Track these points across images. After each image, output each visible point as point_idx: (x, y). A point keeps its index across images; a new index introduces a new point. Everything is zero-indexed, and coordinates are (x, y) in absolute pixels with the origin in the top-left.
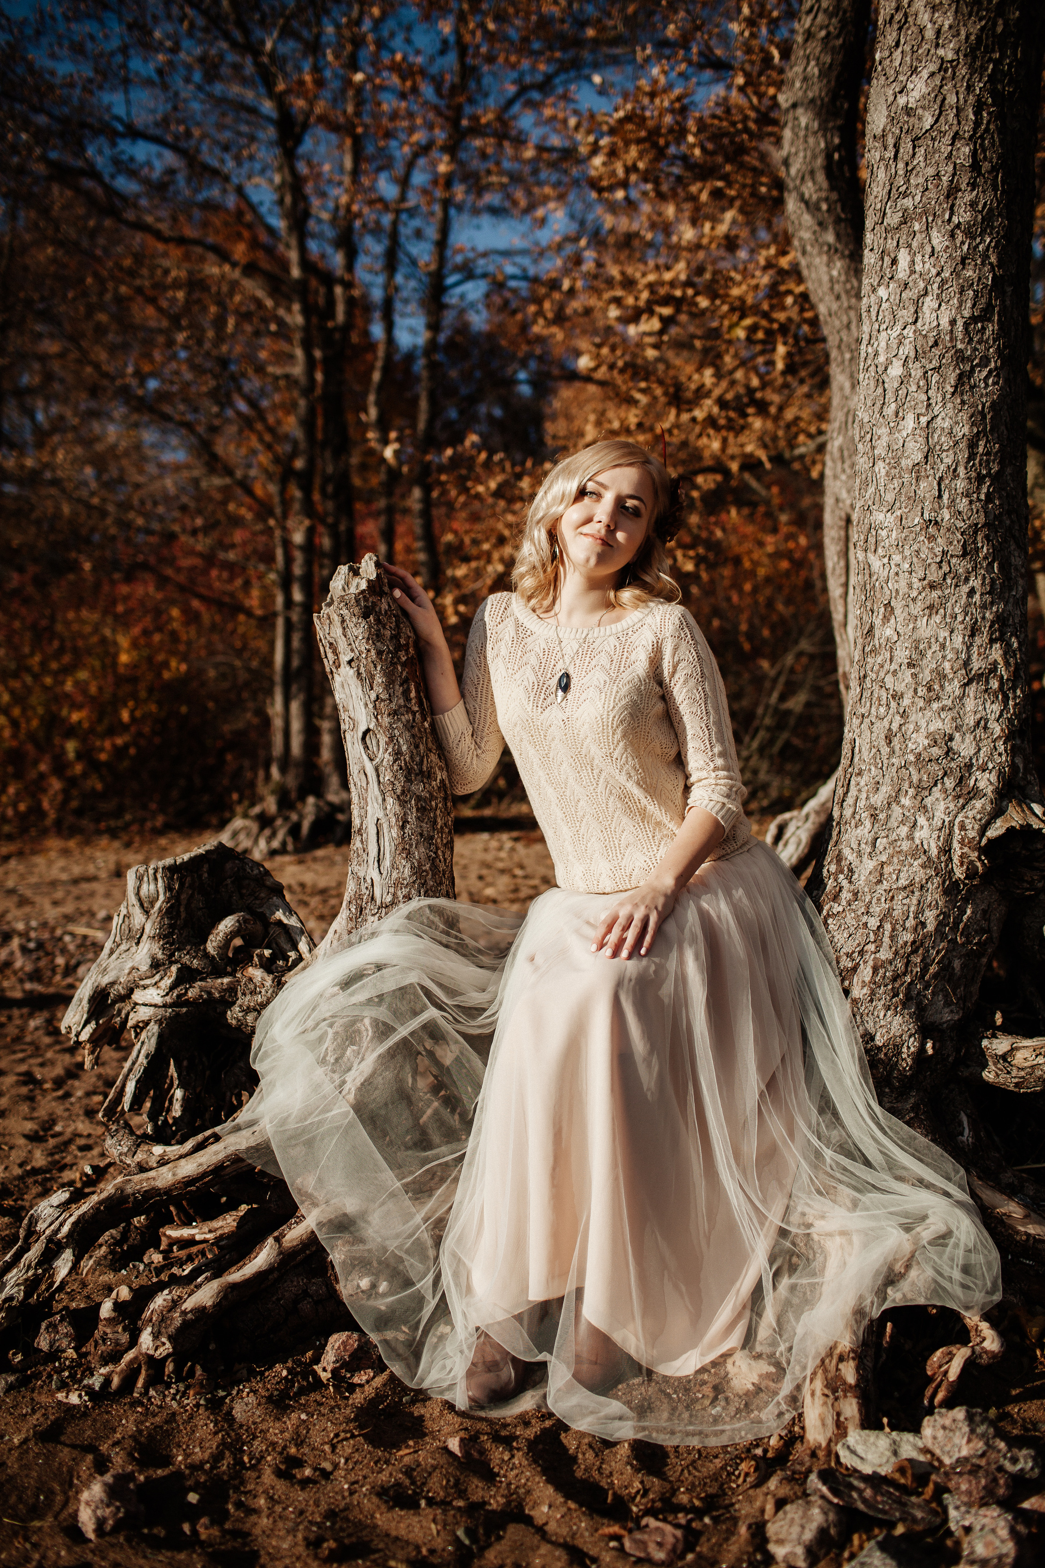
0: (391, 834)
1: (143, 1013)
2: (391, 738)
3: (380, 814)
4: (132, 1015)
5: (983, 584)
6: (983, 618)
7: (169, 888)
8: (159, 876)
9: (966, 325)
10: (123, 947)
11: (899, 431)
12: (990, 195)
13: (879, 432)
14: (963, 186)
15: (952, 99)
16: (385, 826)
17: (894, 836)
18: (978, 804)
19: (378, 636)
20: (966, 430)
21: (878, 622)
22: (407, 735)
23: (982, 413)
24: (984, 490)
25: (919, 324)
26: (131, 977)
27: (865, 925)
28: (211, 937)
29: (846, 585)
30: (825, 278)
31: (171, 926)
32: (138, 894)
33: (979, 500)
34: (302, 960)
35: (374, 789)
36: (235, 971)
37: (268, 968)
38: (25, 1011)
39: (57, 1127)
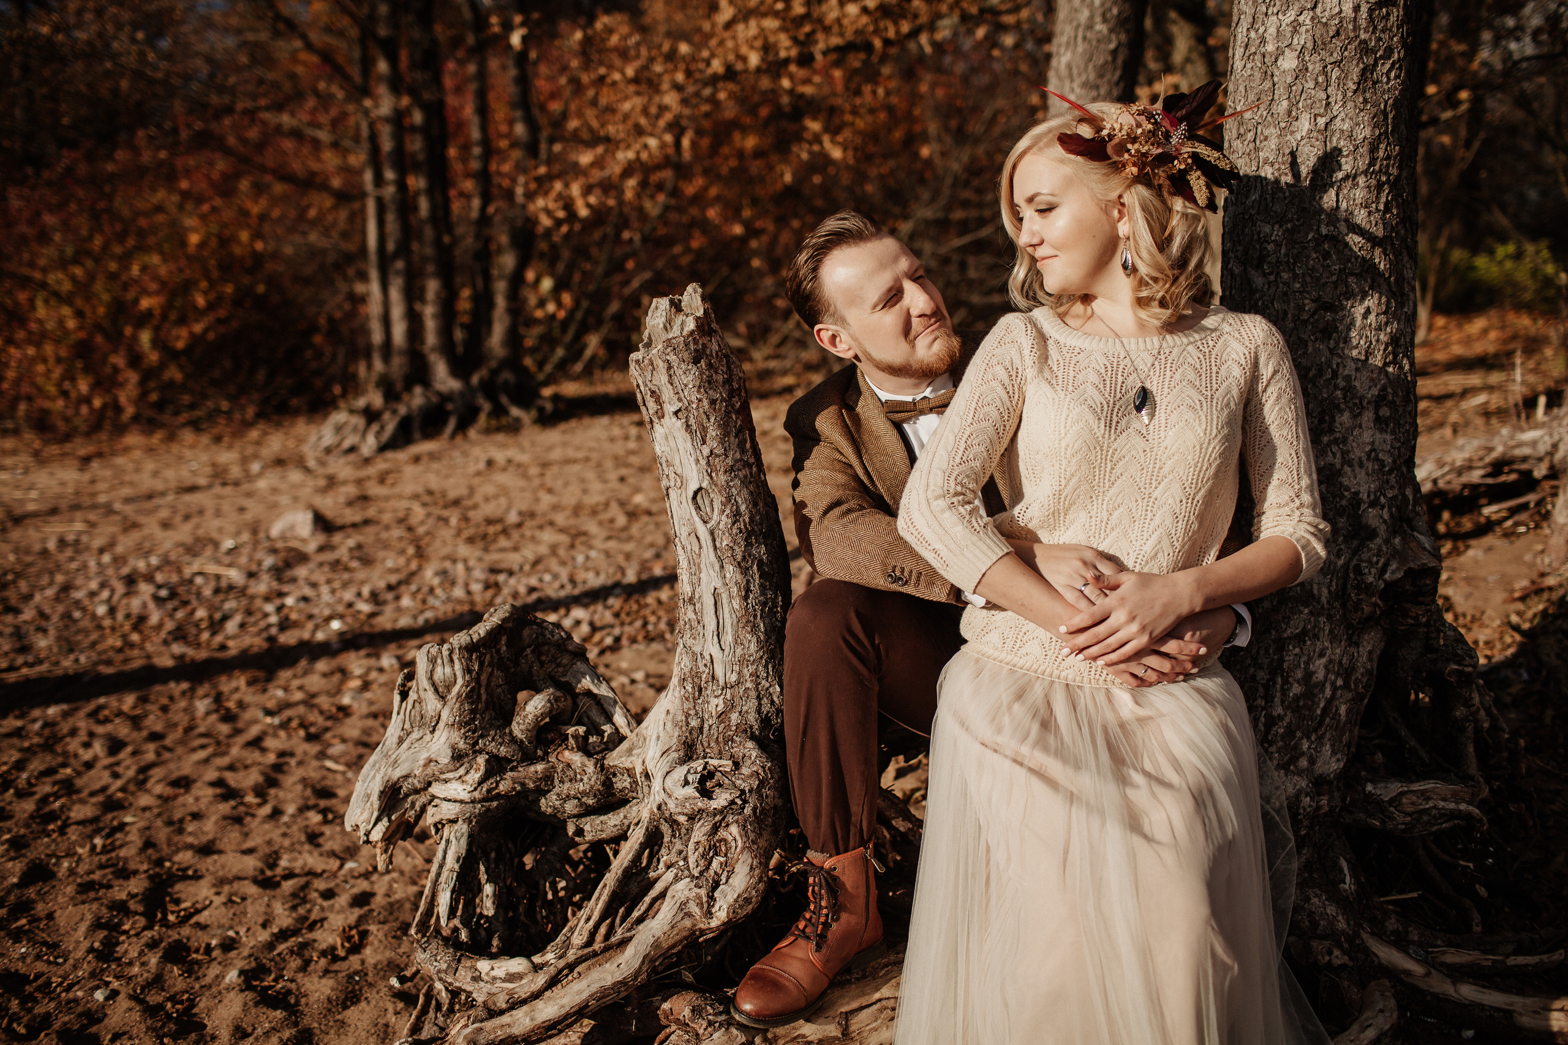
0: (731, 607)
1: (448, 810)
2: (729, 498)
3: (718, 583)
4: (430, 810)
5: (1379, 304)
6: (1378, 341)
7: (468, 670)
8: (455, 657)
9: (1371, 11)
10: (415, 735)
11: (1292, 133)
13: (1266, 132)
16: (725, 597)
18: (1373, 545)
19: (709, 382)
20: (1367, 132)
22: (745, 492)
23: (1385, 113)
24: (1383, 200)
25: (1318, 10)
26: (429, 771)
27: (1253, 678)
28: (517, 719)
31: (473, 712)
33: (1378, 210)
34: (623, 738)
35: (708, 556)
36: (546, 754)
37: (584, 748)
38: (185, 685)
39: (284, 863)
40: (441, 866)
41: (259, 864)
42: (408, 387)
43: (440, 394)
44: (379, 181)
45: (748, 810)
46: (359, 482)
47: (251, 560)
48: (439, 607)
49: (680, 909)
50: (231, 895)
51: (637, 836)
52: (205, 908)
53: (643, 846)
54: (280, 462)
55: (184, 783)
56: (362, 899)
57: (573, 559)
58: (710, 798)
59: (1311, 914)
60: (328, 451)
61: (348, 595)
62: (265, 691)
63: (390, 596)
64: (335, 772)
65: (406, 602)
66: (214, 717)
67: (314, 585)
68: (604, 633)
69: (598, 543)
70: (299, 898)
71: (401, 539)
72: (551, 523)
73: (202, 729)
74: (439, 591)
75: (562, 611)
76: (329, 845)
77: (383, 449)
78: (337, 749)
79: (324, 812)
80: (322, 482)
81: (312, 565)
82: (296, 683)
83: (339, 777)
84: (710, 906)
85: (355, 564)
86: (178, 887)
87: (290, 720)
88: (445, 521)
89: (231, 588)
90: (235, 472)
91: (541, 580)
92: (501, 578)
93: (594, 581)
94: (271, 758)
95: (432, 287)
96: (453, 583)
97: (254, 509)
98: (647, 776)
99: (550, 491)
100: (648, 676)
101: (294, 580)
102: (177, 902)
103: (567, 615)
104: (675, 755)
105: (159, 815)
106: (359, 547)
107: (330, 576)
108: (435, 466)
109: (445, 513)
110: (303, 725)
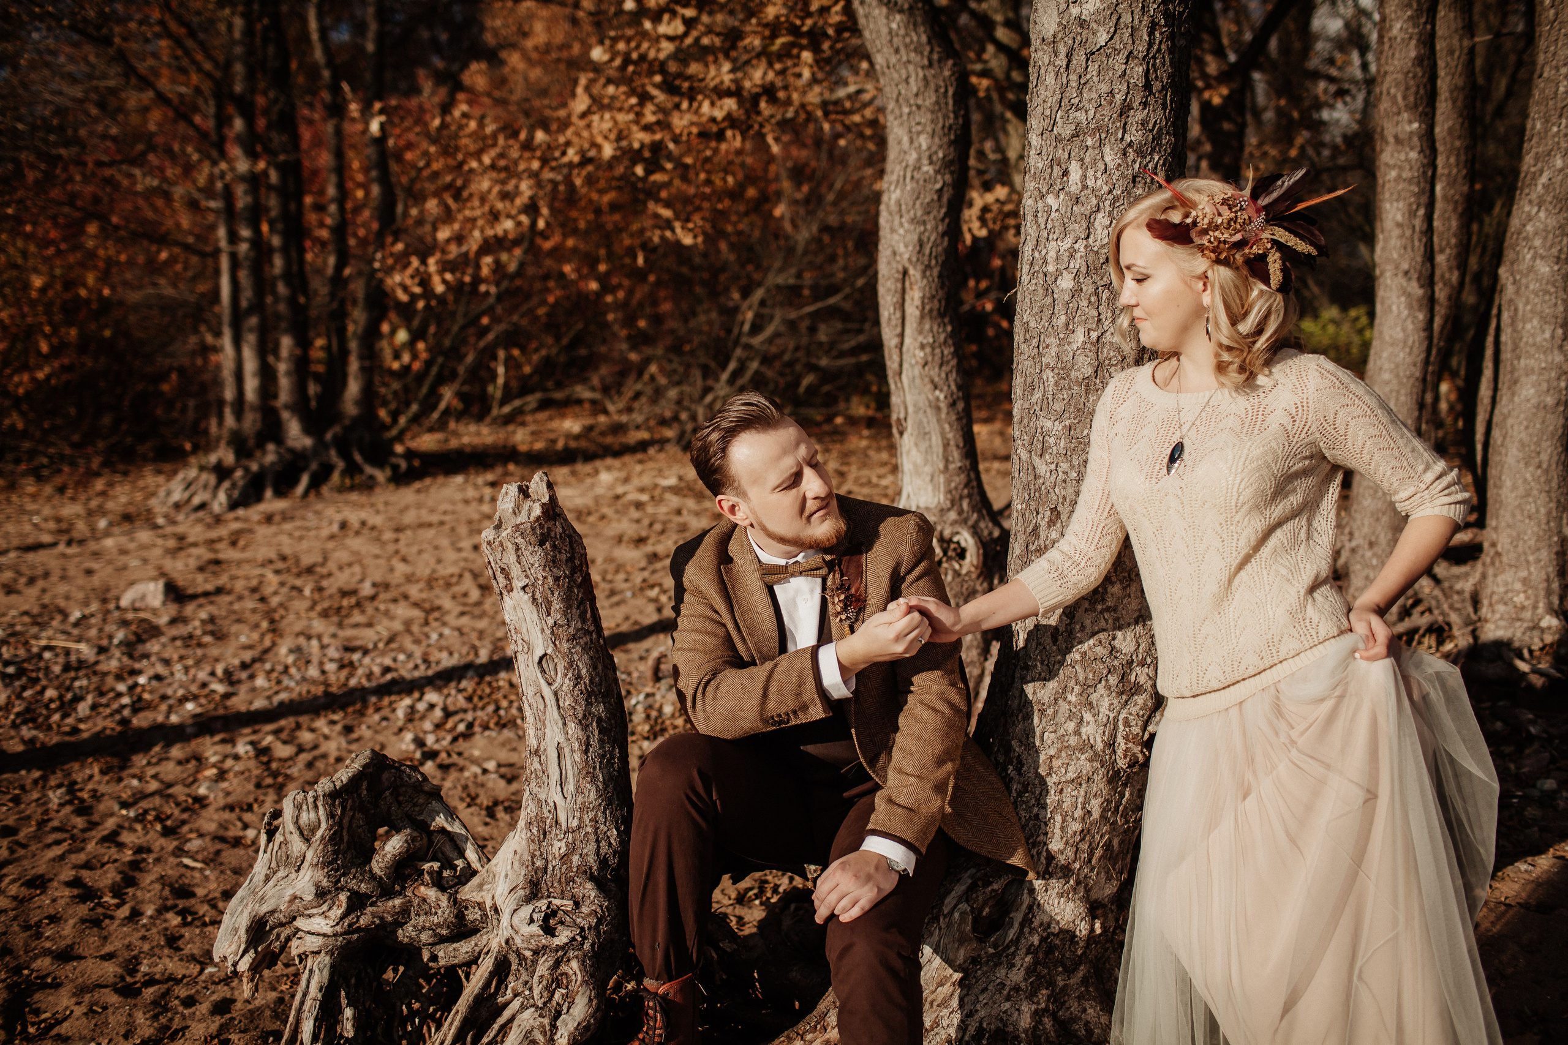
0: (574, 759)
1: (312, 943)
2: (571, 664)
3: (562, 740)
4: (294, 943)
7: (331, 815)
8: (320, 804)
10: (281, 874)
11: (1069, 343)
12: (1160, 112)
13: (1048, 341)
14: (1135, 105)
15: (1127, 18)
16: (567, 750)
17: (1062, 732)
18: (1140, 699)
19: (554, 562)
21: (1043, 524)
22: (586, 658)
25: (1090, 240)
26: (294, 907)
28: (376, 857)
29: (902, 335)
30: (884, 31)
31: (335, 852)
32: (296, 822)
34: (475, 873)
35: (552, 714)
36: (404, 888)
37: (439, 883)
38: (37, 774)
39: (144, 968)
40: (305, 995)
41: (119, 970)
42: (261, 446)
43: (292, 451)
44: (233, 238)
45: (587, 946)
46: (211, 543)
47: (101, 630)
48: (293, 689)
49: (526, 1037)
50: (92, 1004)
51: (486, 965)
52: (65, 1019)
53: (492, 974)
54: (127, 518)
55: (39, 883)
56: (223, 1007)
57: (427, 636)
58: (553, 935)
59: (1087, 1023)
60: (177, 506)
61: (202, 675)
62: (120, 780)
63: (244, 675)
64: (193, 869)
65: (260, 682)
66: (68, 809)
67: (167, 662)
68: (457, 718)
69: (451, 619)
70: (160, 1006)
71: (254, 611)
72: (406, 597)
73: (56, 823)
74: (293, 671)
75: (416, 695)
76: (188, 949)
77: (233, 506)
78: (195, 844)
79: (183, 913)
80: (172, 543)
81: (163, 639)
82: (151, 771)
83: (197, 875)
84: (553, 1034)
85: (208, 639)
86: (38, 996)
87: (146, 812)
88: (300, 590)
89: (81, 664)
90: (81, 526)
91: (395, 660)
92: (356, 657)
93: (447, 661)
94: (128, 855)
95: (286, 343)
96: (308, 662)
97: (103, 573)
98: (496, 910)
99: (404, 560)
100: (499, 765)
101: (147, 656)
102: (37, 1012)
103: (420, 699)
104: (521, 893)
105: (15, 918)
106: (212, 620)
107: (183, 652)
108: (288, 526)
109: (298, 582)
110: (158, 818)
